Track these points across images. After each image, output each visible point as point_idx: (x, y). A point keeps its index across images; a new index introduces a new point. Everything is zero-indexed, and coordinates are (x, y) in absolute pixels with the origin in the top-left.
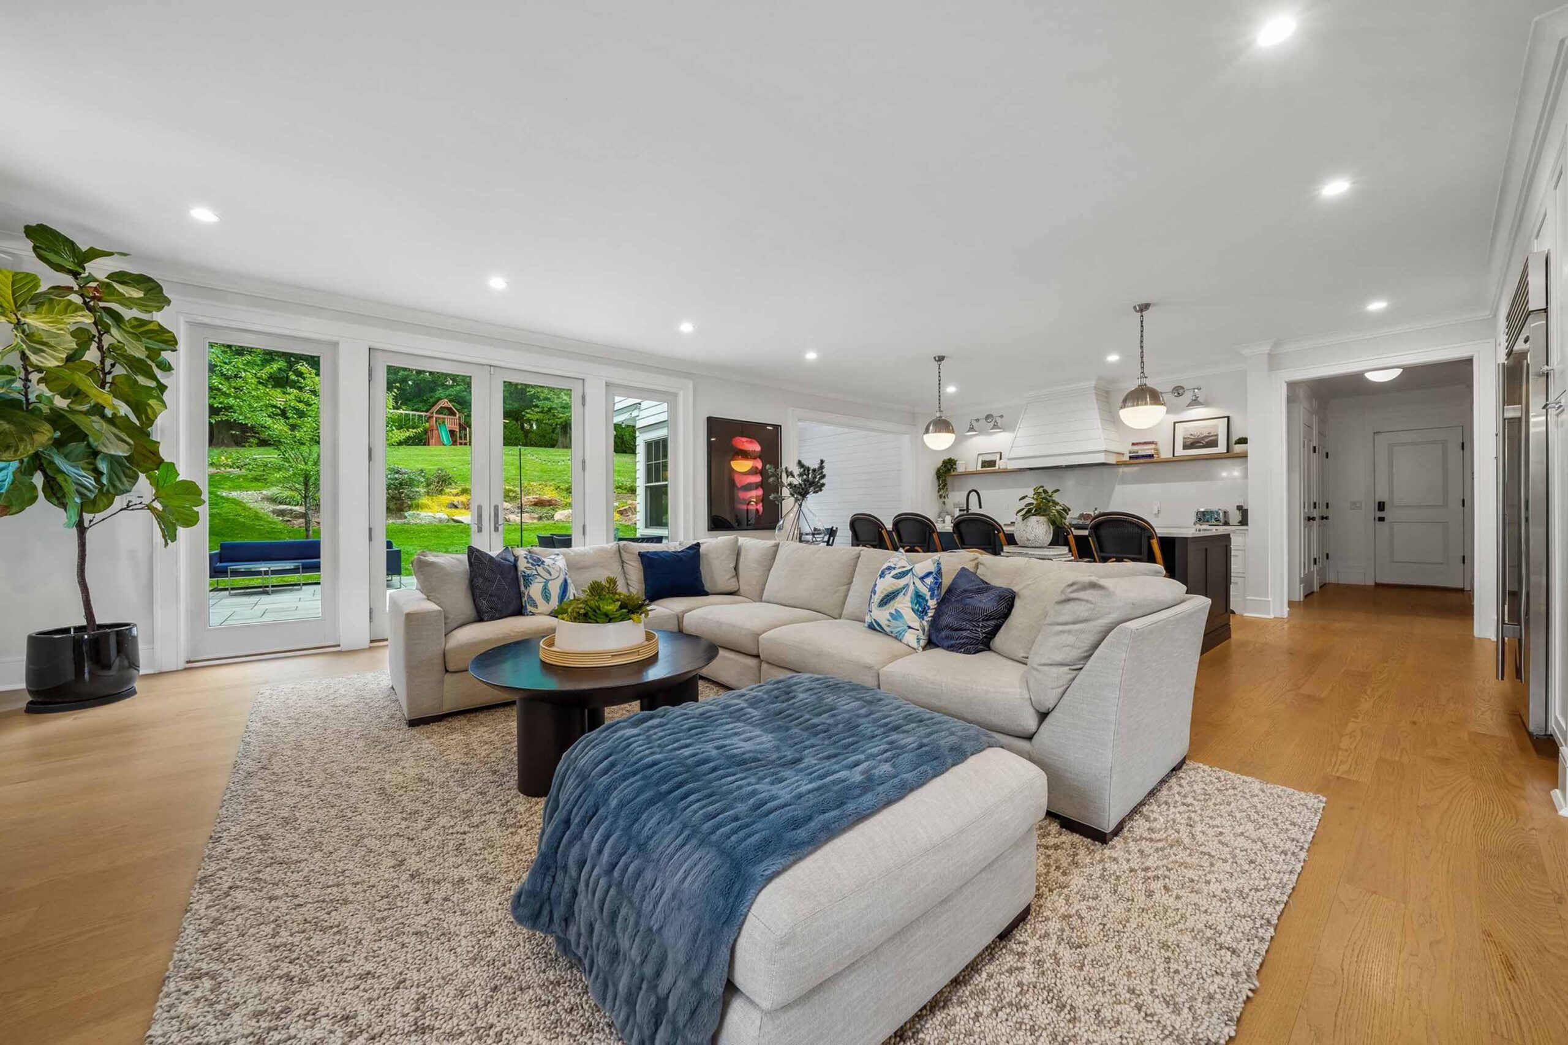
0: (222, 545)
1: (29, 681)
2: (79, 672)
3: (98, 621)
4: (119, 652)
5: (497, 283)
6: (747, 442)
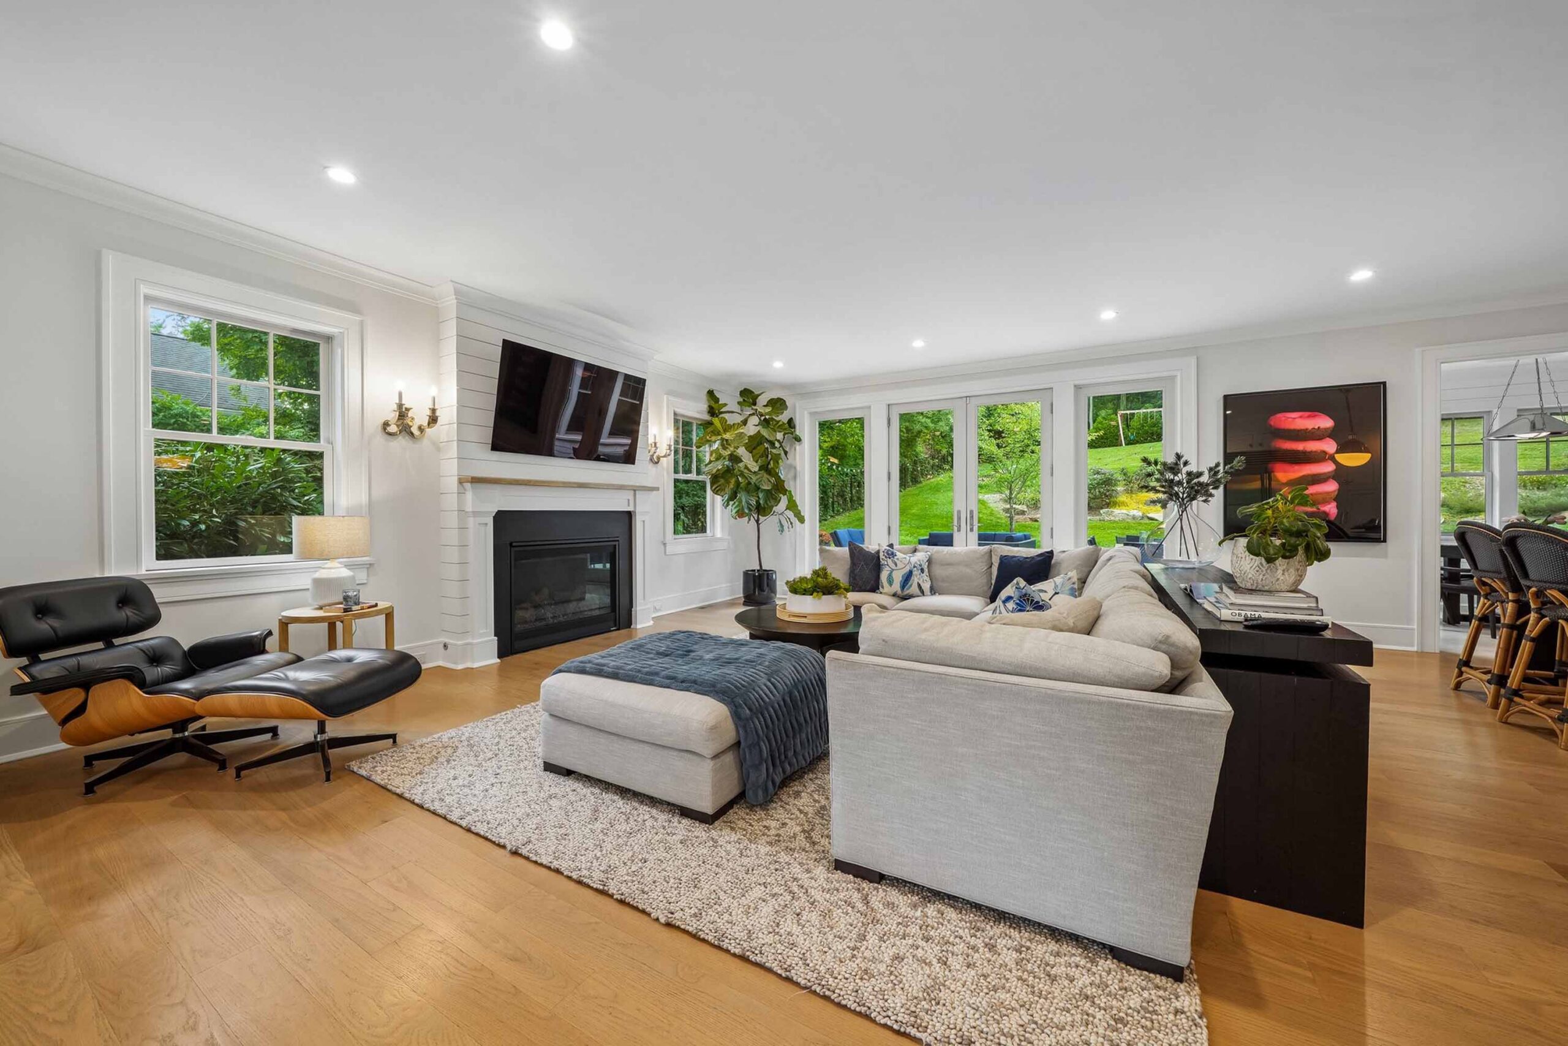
0: (930, 534)
1: (744, 593)
2: (755, 592)
3: (763, 568)
4: (768, 585)
5: (918, 344)
6: (1301, 417)
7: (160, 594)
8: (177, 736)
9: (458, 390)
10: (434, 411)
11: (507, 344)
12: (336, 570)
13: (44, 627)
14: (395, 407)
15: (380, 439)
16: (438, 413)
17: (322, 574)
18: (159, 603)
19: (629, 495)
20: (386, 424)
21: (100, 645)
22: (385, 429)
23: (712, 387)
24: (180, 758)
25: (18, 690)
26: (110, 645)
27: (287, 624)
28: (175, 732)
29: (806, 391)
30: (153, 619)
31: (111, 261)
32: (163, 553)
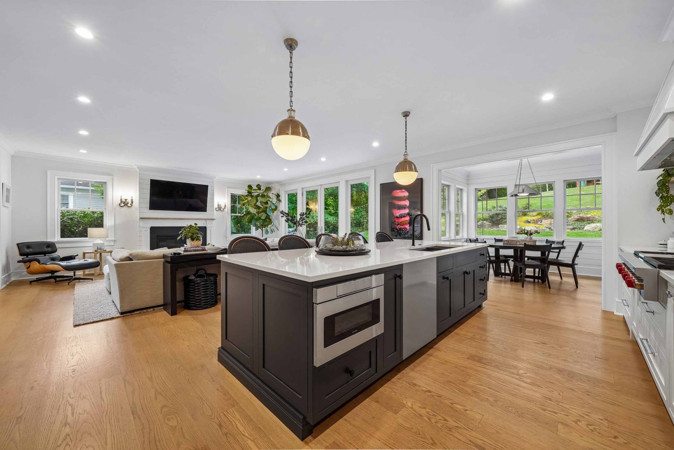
6: (400, 192)
7: (58, 246)
8: (52, 275)
9: (139, 194)
10: (132, 200)
11: (151, 180)
12: (99, 241)
13: (28, 251)
14: (120, 200)
15: (119, 208)
16: (133, 201)
17: (95, 242)
18: (58, 248)
19: (204, 221)
20: (120, 204)
21: (43, 255)
22: (119, 205)
23: (250, 184)
24: (53, 280)
25: (19, 262)
26: (45, 256)
27: (85, 254)
28: (52, 274)
29: (281, 183)
30: (55, 251)
31: (49, 172)
32: (62, 236)
